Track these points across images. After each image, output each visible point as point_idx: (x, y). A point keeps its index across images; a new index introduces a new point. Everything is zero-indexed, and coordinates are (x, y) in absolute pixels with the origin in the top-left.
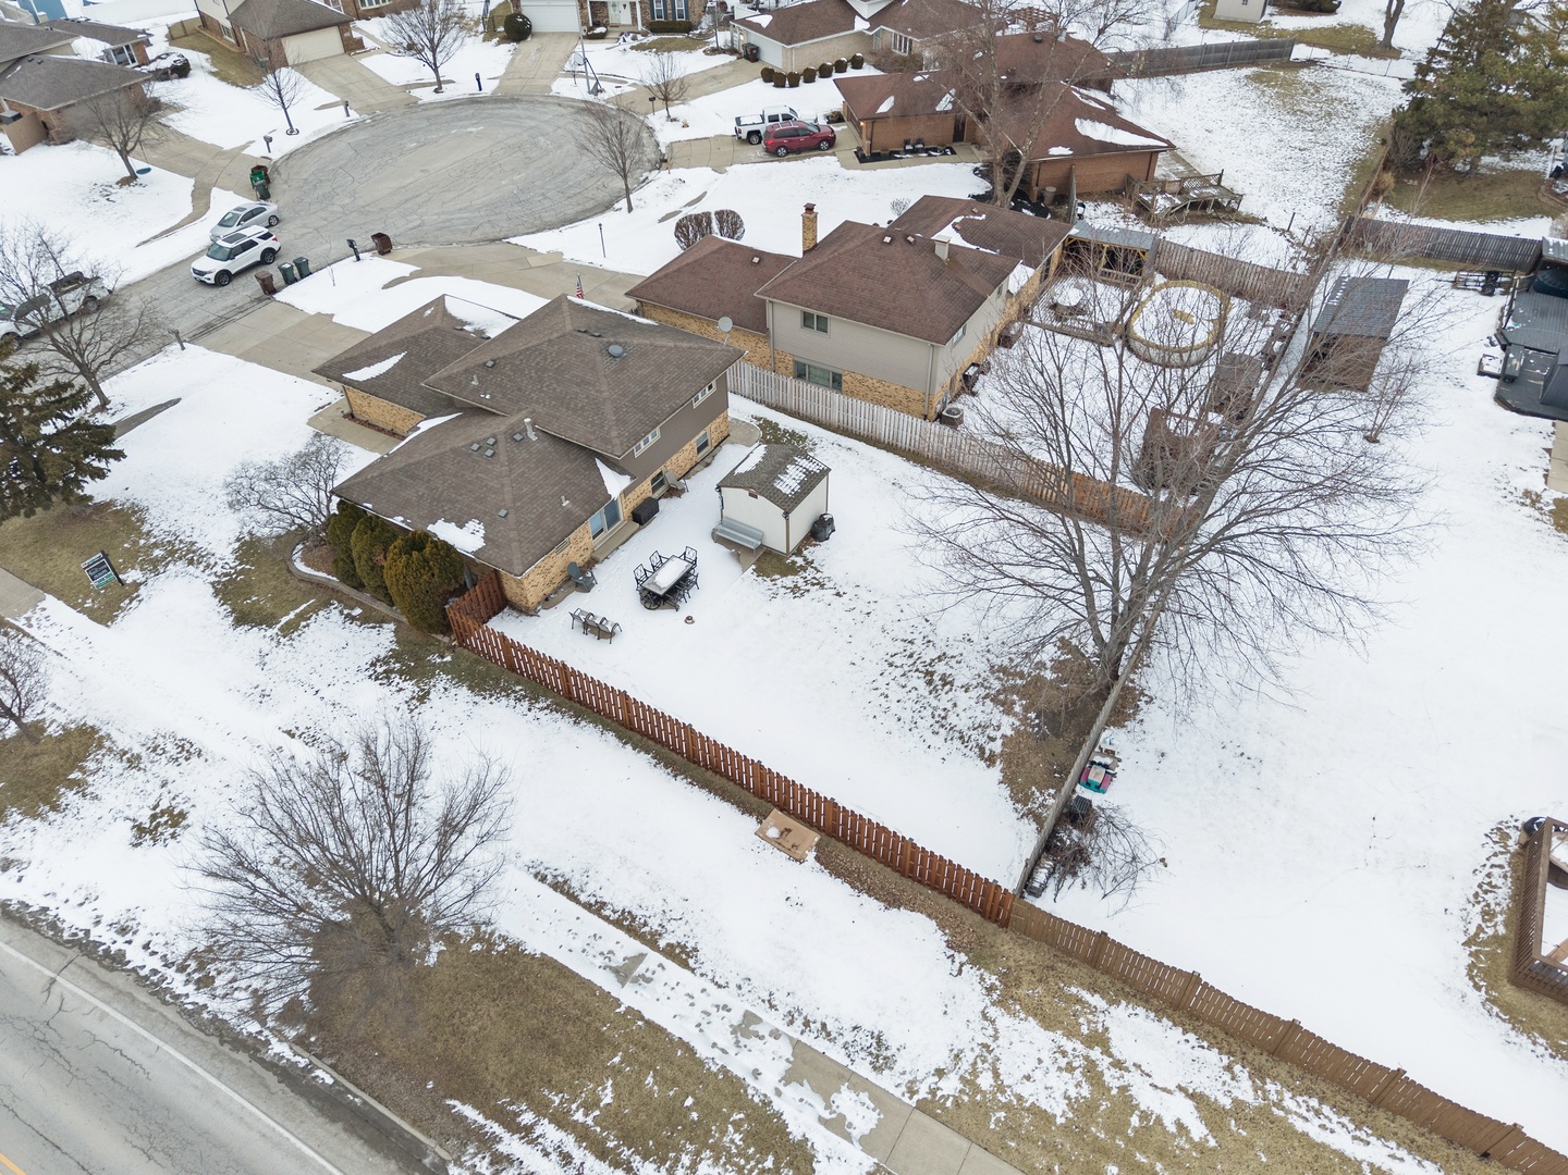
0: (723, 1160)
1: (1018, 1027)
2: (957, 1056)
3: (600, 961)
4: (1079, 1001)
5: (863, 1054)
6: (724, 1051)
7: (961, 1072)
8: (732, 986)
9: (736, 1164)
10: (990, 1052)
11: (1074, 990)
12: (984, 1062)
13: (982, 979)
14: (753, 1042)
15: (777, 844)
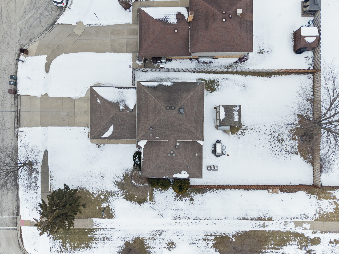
0: (293, 241)
1: (323, 202)
2: (316, 211)
3: (259, 227)
4: (330, 193)
5: (304, 218)
6: (285, 229)
7: (318, 213)
8: (280, 219)
9: (295, 241)
10: (320, 208)
11: (328, 191)
12: (320, 210)
13: (314, 197)
14: (288, 225)
15: (273, 192)
